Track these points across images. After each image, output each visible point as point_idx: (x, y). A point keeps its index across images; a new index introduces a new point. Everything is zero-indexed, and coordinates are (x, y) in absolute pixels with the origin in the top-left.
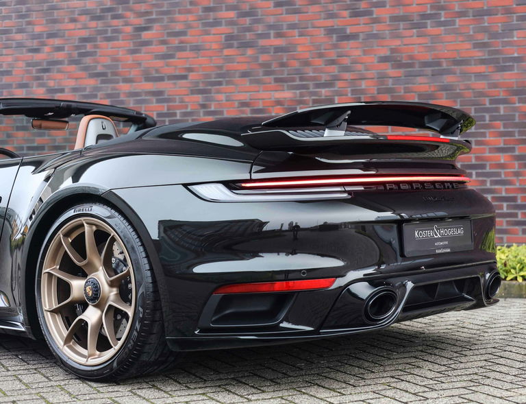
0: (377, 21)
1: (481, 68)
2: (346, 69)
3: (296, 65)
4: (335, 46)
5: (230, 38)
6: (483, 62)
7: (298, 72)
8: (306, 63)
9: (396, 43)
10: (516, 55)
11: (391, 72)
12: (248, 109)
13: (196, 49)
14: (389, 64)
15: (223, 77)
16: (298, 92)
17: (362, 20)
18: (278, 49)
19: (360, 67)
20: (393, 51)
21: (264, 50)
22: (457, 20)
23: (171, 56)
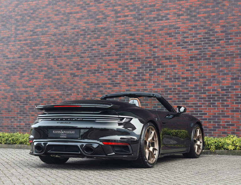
0: (83, 71)
1: (109, 86)
2: (75, 85)
3: (62, 84)
4: (73, 79)
5: (45, 75)
6: (110, 84)
7: (63, 86)
8: (65, 83)
9: (88, 78)
10: (118, 82)
11: (87, 86)
12: (49, 97)
13: (36, 78)
14: (86, 84)
15: (43, 87)
16: (63, 92)
17: (80, 71)
18: (58, 79)
19: (78, 85)
20: (87, 80)
21: (54, 79)
22: (104, 72)
23: (30, 81)
